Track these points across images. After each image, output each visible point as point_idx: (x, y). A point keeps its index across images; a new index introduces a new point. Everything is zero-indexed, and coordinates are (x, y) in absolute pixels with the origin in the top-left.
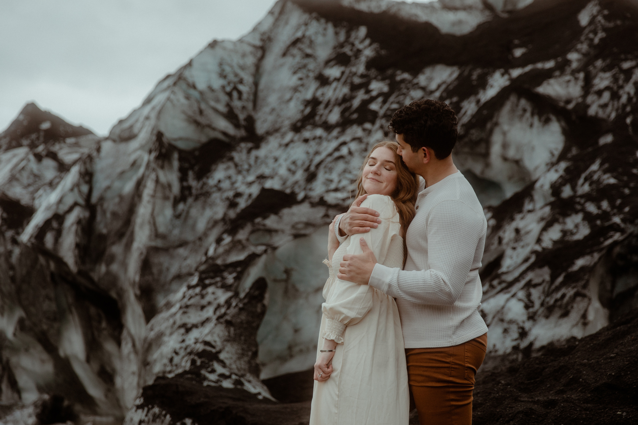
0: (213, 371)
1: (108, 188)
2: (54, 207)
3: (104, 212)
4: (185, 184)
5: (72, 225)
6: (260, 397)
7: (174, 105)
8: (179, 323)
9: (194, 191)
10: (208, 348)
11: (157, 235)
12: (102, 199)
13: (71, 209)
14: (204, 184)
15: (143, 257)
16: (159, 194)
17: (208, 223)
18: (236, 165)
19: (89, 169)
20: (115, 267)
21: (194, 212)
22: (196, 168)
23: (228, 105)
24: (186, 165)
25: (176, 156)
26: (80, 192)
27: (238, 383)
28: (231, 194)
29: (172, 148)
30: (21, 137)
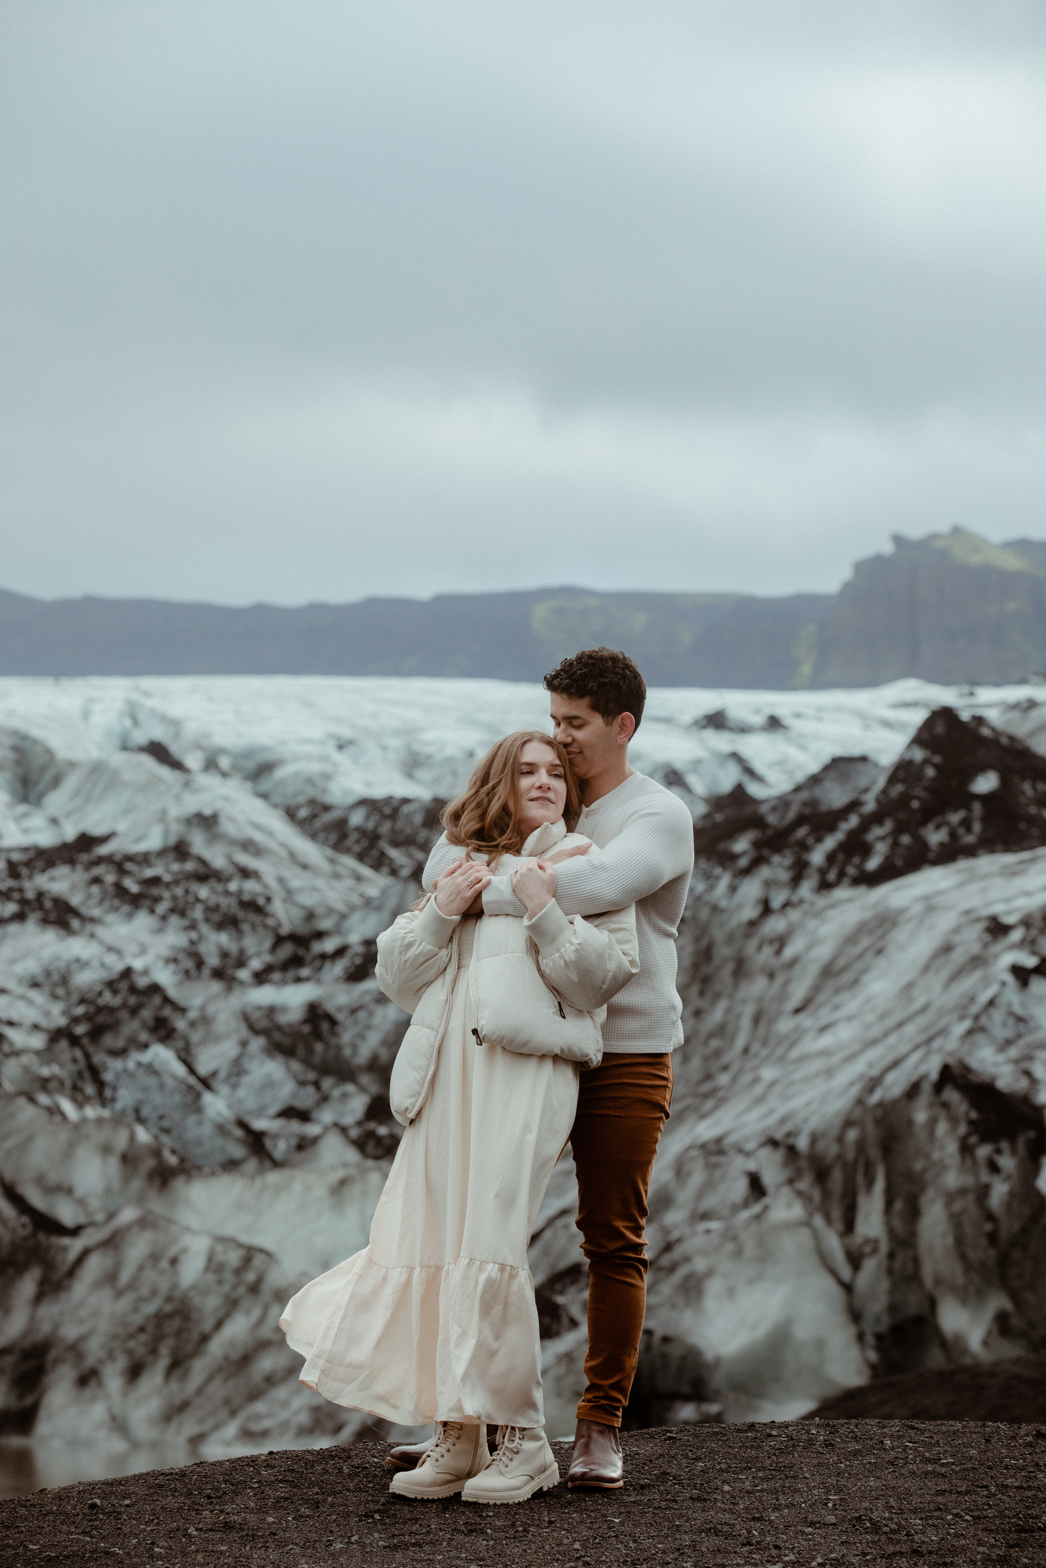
30: (924, 821)
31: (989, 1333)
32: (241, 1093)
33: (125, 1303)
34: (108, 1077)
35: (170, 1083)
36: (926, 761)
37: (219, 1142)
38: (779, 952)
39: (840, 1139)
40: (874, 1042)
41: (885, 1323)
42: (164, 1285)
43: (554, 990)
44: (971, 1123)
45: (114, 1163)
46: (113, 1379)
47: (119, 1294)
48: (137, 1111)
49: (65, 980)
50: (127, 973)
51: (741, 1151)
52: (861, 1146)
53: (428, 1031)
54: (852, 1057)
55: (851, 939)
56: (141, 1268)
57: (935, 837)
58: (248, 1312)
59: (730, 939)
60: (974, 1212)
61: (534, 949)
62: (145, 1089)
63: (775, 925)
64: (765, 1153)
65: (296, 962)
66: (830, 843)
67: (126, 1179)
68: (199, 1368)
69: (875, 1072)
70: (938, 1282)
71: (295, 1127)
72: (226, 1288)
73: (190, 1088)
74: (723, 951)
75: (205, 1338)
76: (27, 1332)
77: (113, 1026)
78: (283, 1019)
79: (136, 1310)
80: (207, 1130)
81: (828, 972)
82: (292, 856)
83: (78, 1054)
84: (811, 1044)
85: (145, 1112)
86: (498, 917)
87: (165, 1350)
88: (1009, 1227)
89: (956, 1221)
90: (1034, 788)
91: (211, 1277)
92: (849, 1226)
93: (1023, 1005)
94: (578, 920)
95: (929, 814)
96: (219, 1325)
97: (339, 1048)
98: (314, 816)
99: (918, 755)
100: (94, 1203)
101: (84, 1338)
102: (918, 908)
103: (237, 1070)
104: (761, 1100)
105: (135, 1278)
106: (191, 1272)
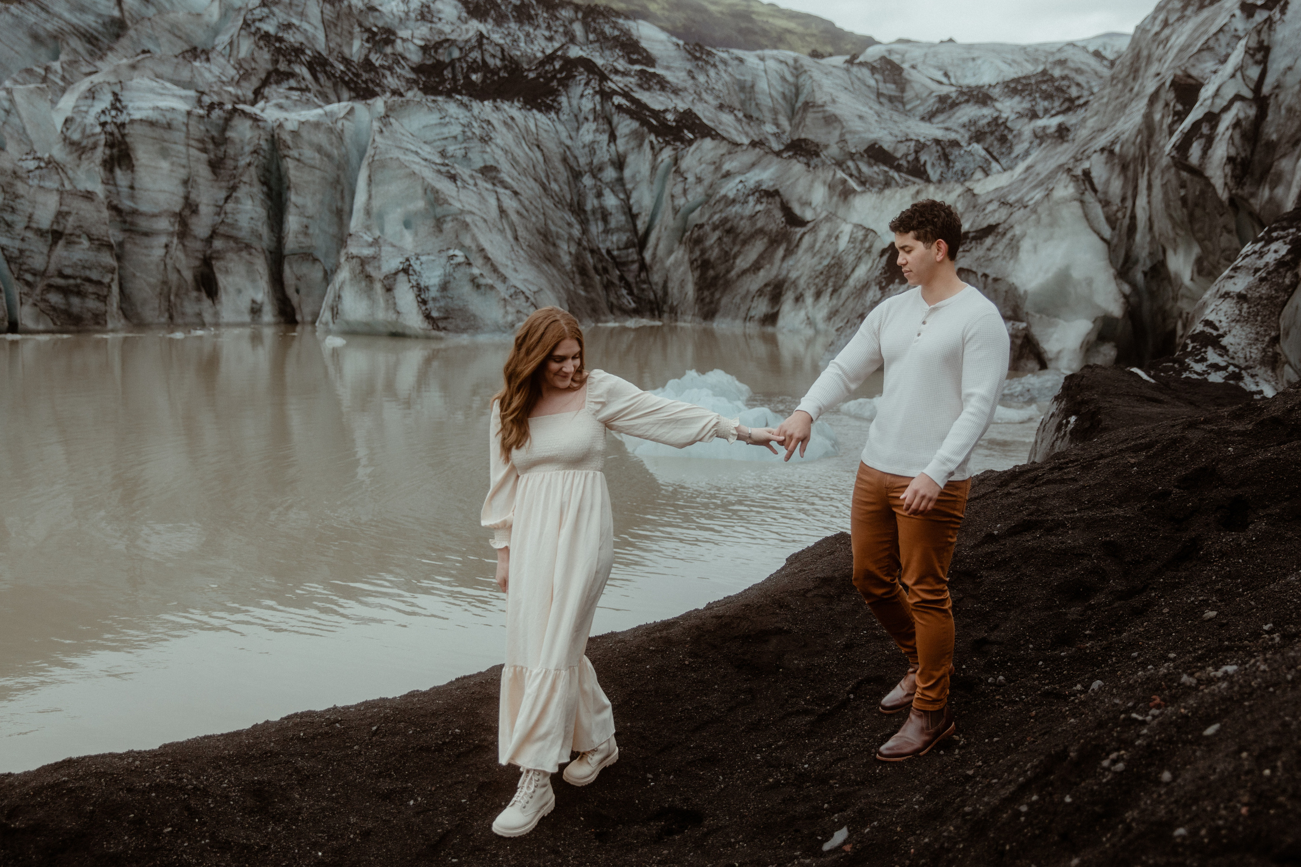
0: (1203, 360)
1: (1289, 69)
2: (1209, 102)
3: (1279, 107)
5: (1227, 129)
6: (1257, 397)
8: (1223, 291)
10: (1208, 330)
12: (1278, 86)
13: (1229, 105)
19: (1266, 41)
26: (1245, 78)
27: (1238, 377)
31: (1194, 273)
33: (816, 259)
34: (952, 158)
35: (978, 159)
42: (832, 250)
45: (826, 188)
46: (809, 300)
47: (814, 255)
50: (998, 118)
52: (1140, 147)
56: (824, 241)
58: (866, 263)
62: (967, 162)
67: (831, 197)
68: (845, 292)
70: (1163, 237)
72: (857, 251)
75: (847, 277)
76: (776, 276)
78: (1048, 131)
79: (820, 263)
83: (939, 148)
87: (830, 284)
89: (1165, 189)
91: (851, 246)
96: (853, 270)
100: (816, 209)
101: (798, 278)
105: (821, 247)
106: (843, 243)
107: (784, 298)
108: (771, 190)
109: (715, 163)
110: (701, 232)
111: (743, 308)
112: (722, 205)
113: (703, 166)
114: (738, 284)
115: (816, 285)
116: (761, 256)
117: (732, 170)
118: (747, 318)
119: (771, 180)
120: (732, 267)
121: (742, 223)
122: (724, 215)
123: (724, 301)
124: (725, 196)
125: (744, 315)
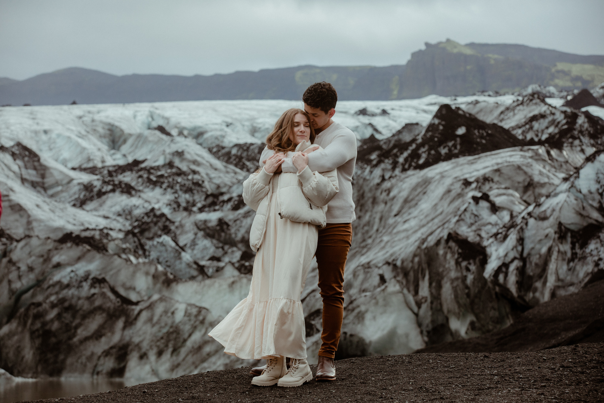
1: (533, 248)
2: (502, 259)
3: (531, 263)
4: (574, 251)
5: (514, 270)
7: (568, 205)
9: (578, 256)
11: (558, 279)
12: (529, 254)
13: (512, 261)
14: (584, 252)
15: (552, 291)
16: (560, 258)
17: (585, 274)
18: (601, 241)
19: (522, 236)
20: (537, 294)
21: (578, 268)
22: (580, 242)
23: (600, 202)
24: (575, 240)
25: (569, 235)
26: (517, 251)
28: (596, 258)
29: (568, 230)
30: (440, 146)
31: (468, 329)
32: (195, 252)
33: (155, 329)
34: (147, 247)
35: (170, 249)
36: (439, 124)
37: (188, 270)
38: (388, 194)
39: (412, 261)
40: (423, 226)
41: (430, 327)
42: (169, 322)
43: (308, 199)
44: (459, 254)
45: (150, 278)
46: (152, 357)
47: (153, 326)
48: (158, 259)
49: (130, 213)
50: (153, 210)
51: (376, 267)
52: (420, 263)
53: (263, 216)
54: (416, 232)
55: (414, 189)
56: (161, 316)
57: (444, 151)
58: (200, 331)
59: (371, 190)
60: (461, 286)
61: (301, 184)
62: (161, 252)
63: (387, 185)
64: (385, 267)
65: (213, 204)
66: (405, 154)
67: (155, 284)
68: (183, 351)
69: (424, 237)
70: (449, 311)
71: (215, 263)
72: (192, 322)
73: (177, 250)
74: (368, 195)
75: (185, 341)
76: (121, 340)
77: (149, 229)
78: (210, 225)
79: (160, 331)
80: (183, 266)
81: (406, 201)
82: (211, 165)
83: (136, 239)
84: (401, 227)
85: (161, 260)
86: (287, 173)
87: (171, 345)
88: (474, 291)
89: (455, 289)
90: (479, 132)
91: (186, 318)
92: (416, 292)
93: (477, 211)
94: (317, 173)
95: (441, 143)
96: (190, 335)
97: (230, 235)
98: (219, 151)
99: (437, 121)
100: (143, 293)
101: (141, 342)
102: (438, 177)
103: (194, 243)
104: (383, 248)
105: (159, 320)
106: (179, 316)
107: (128, 357)
108: (100, 277)
109: (42, 256)
110: (40, 309)
111: (90, 366)
112: (57, 288)
113: (33, 258)
114: (82, 348)
115: (158, 347)
116: (102, 327)
117: (62, 262)
118: (95, 372)
119: (97, 270)
120: (74, 335)
121: (80, 302)
122: (61, 296)
123: (69, 361)
124: (59, 282)
125: (91, 371)
